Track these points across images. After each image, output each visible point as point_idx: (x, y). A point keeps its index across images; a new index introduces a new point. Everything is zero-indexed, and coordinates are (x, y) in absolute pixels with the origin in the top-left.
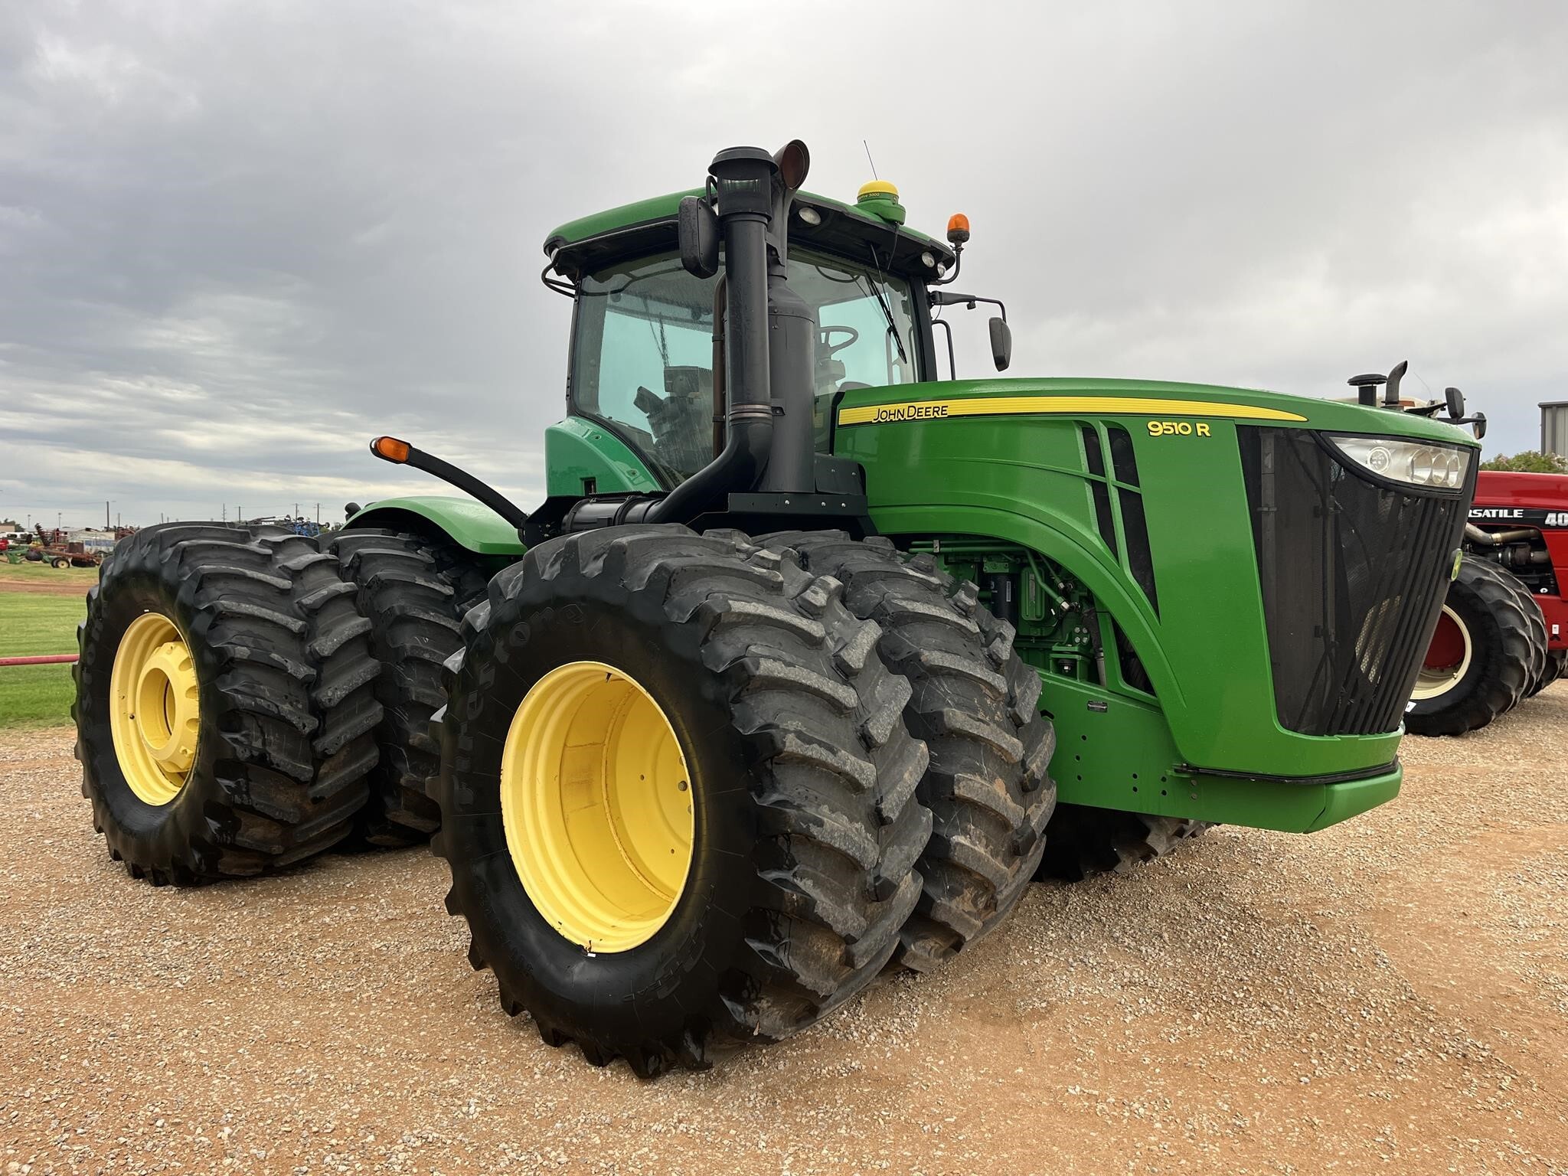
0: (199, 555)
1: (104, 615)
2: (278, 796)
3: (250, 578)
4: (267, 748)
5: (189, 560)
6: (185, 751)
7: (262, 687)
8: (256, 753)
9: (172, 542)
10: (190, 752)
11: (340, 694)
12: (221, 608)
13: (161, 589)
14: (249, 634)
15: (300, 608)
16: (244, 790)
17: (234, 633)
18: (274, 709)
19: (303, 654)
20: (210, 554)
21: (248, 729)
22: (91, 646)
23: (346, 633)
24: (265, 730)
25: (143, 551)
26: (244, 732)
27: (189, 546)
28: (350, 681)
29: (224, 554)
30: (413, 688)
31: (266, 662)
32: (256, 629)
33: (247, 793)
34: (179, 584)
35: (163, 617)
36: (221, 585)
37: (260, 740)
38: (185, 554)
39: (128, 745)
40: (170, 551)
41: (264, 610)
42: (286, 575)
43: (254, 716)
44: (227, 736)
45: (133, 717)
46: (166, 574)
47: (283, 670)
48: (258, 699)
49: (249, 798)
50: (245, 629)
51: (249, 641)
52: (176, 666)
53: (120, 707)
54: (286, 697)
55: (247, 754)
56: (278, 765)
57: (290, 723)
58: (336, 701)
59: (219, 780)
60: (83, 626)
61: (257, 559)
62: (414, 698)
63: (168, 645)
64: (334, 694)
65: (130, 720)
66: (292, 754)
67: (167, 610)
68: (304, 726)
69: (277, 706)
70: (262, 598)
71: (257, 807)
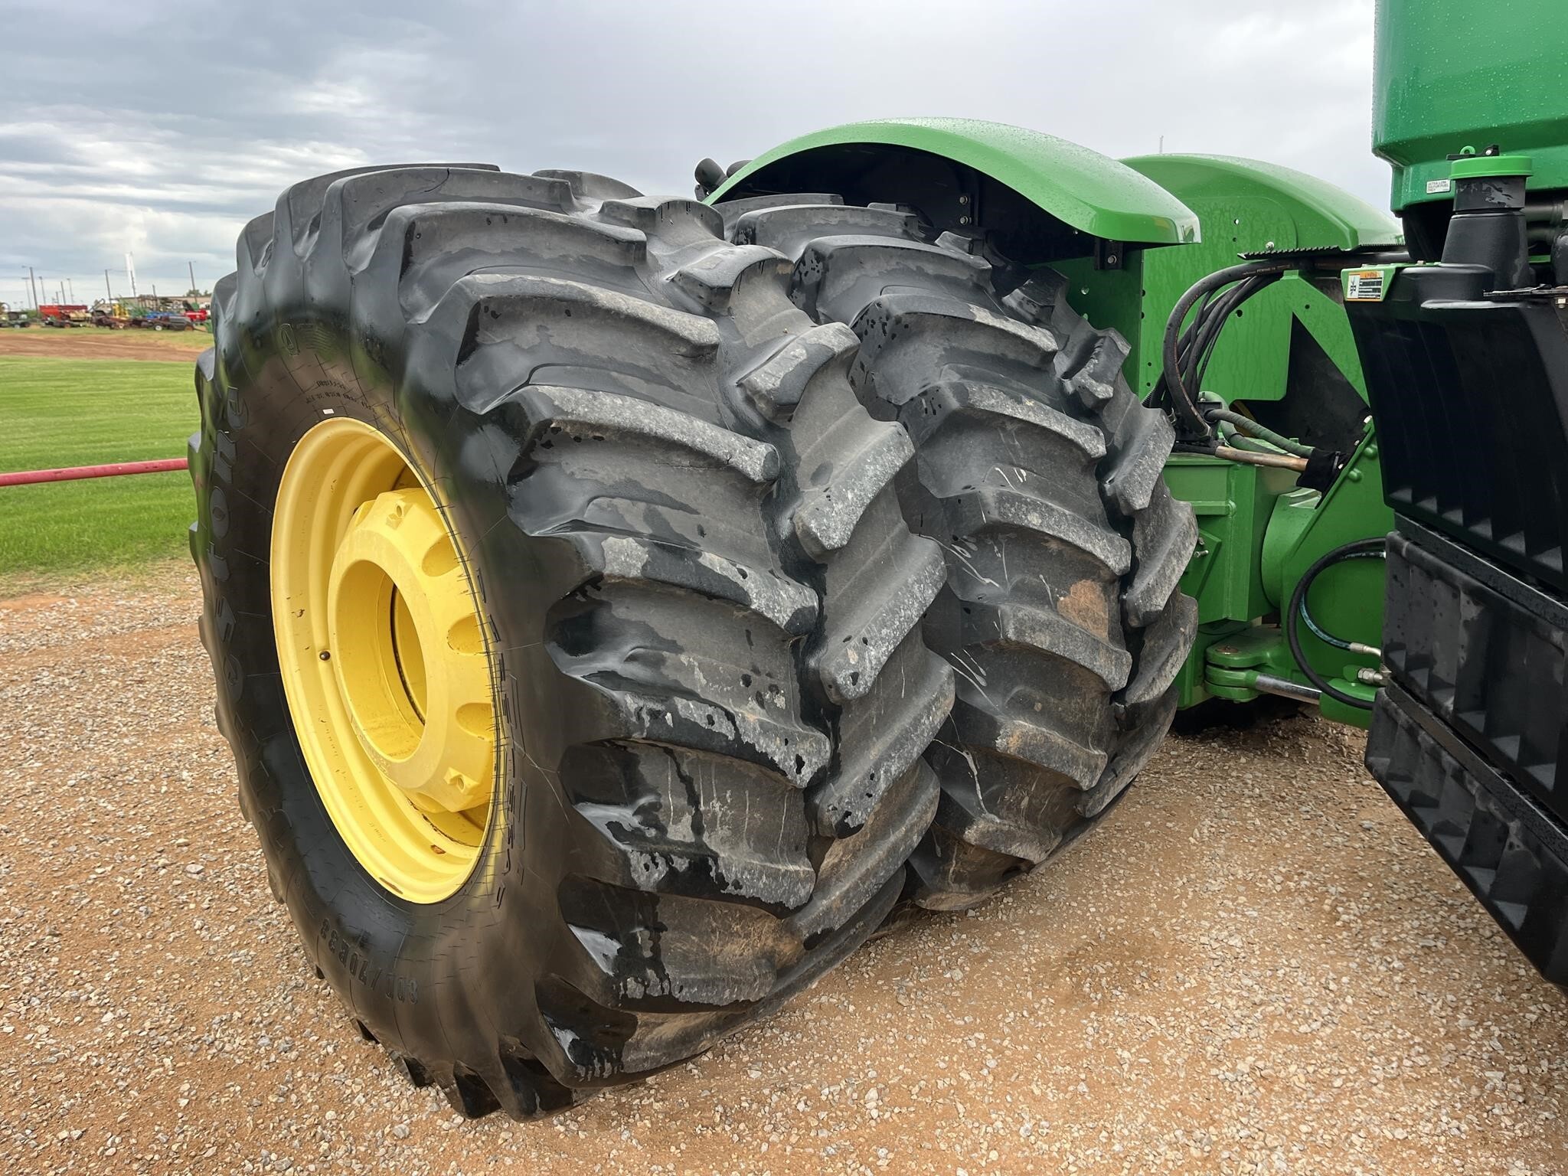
0: (455, 246)
1: (234, 421)
2: (727, 948)
3: (608, 311)
4: (705, 838)
5: (425, 263)
6: (458, 780)
7: (683, 658)
8: (681, 864)
9: (372, 213)
10: (469, 782)
11: (877, 654)
12: (546, 413)
13: (360, 355)
14: (631, 491)
15: (749, 400)
16: (648, 954)
17: (590, 489)
18: (724, 727)
19: (775, 543)
20: (483, 241)
21: (652, 791)
22: (218, 493)
23: (870, 470)
24: (699, 787)
25: (299, 249)
26: (643, 801)
27: (422, 218)
28: (893, 612)
29: (522, 240)
30: (1005, 608)
31: (693, 582)
32: (650, 475)
33: (656, 963)
34: (408, 333)
35: (369, 429)
36: (528, 334)
37: (687, 819)
38: (415, 244)
39: (323, 721)
40: (368, 245)
41: (664, 412)
42: (691, 303)
43: (669, 752)
44: (597, 814)
45: (327, 656)
46: (365, 312)
47: (737, 600)
48: (680, 702)
49: (663, 976)
50: (617, 477)
51: (634, 514)
52: (413, 558)
53: (296, 635)
54: (747, 681)
55: (659, 873)
56: (737, 885)
57: (764, 761)
58: (868, 677)
59: (578, 933)
60: (197, 445)
61: (610, 257)
62: (1011, 635)
63: (390, 500)
64: (862, 658)
65: (322, 665)
66: (764, 843)
67: (379, 410)
68: (800, 763)
69: (730, 717)
70: (649, 376)
71: (683, 996)
